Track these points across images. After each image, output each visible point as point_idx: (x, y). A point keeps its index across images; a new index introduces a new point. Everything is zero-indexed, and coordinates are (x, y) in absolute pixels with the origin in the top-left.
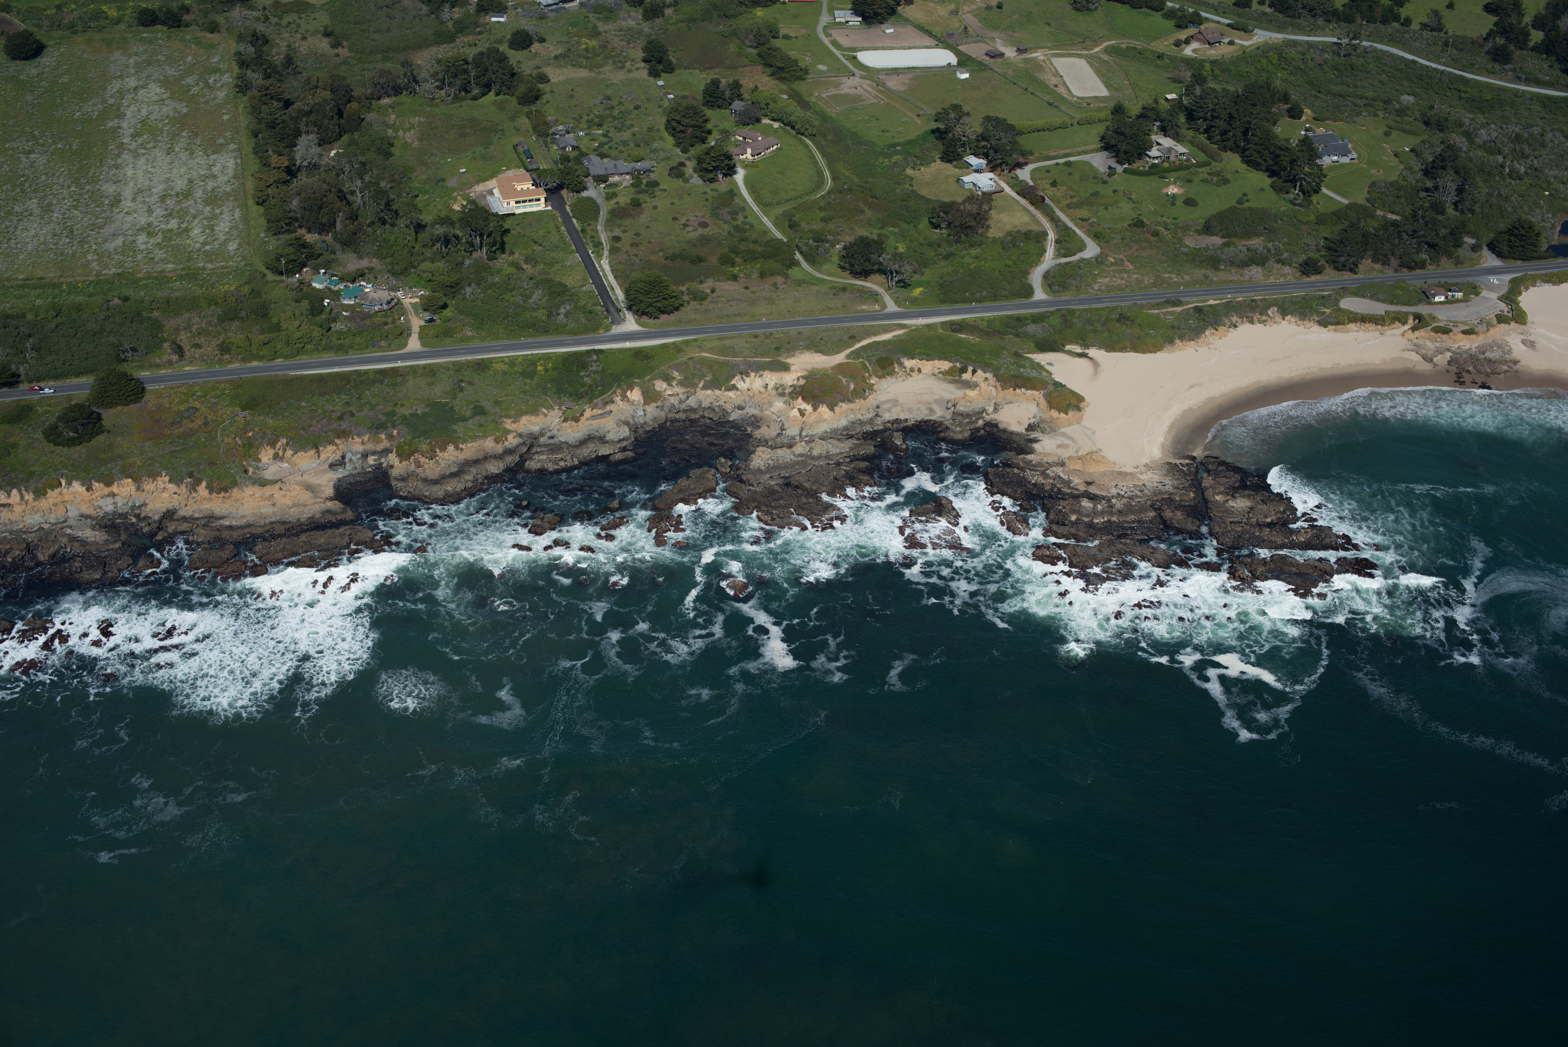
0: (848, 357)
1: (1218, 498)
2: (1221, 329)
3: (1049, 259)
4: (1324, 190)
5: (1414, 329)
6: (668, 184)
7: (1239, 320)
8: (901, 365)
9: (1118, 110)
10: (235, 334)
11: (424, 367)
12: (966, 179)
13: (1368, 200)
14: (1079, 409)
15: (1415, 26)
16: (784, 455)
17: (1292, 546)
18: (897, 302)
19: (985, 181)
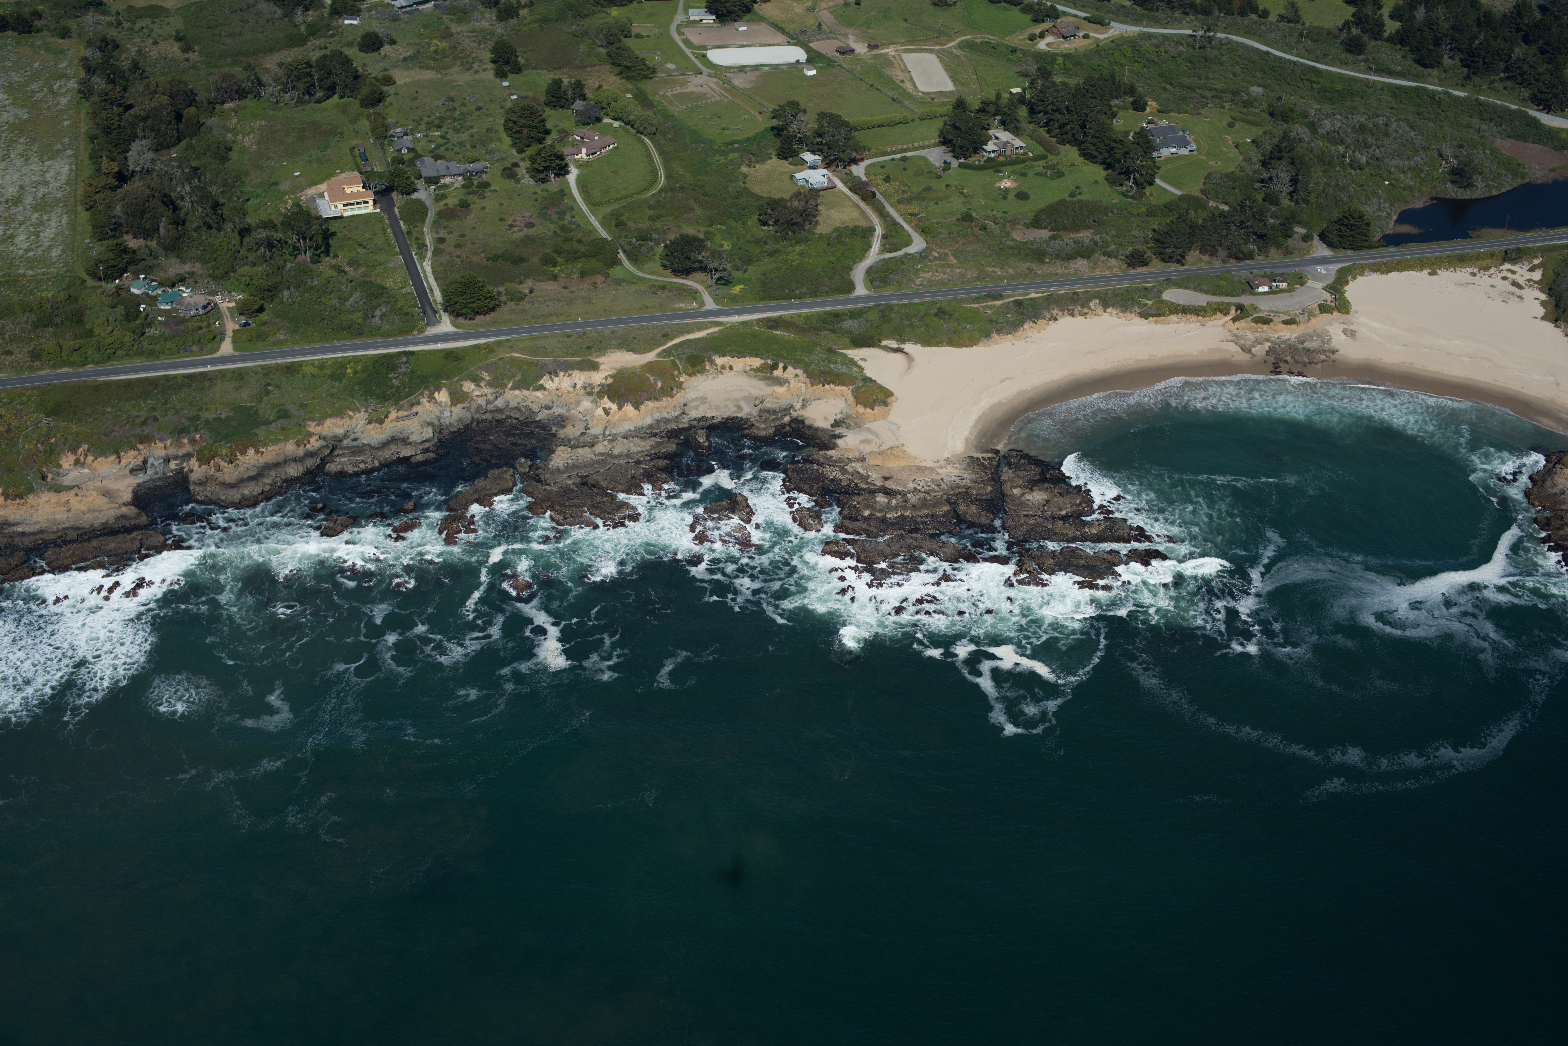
0: (659, 355)
1: (1016, 491)
2: (1041, 322)
3: (874, 254)
4: (1158, 181)
5: (1234, 320)
6: (499, 184)
7: (1060, 313)
8: (712, 362)
9: (960, 105)
10: (47, 340)
11: (233, 371)
12: (798, 176)
13: (1202, 192)
14: (885, 404)
15: (1273, 18)
16: (585, 454)
17: (1085, 538)
18: (716, 299)
19: (817, 177)
